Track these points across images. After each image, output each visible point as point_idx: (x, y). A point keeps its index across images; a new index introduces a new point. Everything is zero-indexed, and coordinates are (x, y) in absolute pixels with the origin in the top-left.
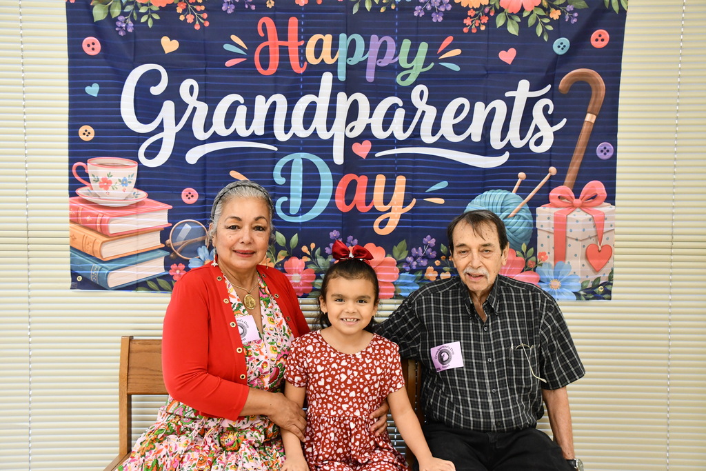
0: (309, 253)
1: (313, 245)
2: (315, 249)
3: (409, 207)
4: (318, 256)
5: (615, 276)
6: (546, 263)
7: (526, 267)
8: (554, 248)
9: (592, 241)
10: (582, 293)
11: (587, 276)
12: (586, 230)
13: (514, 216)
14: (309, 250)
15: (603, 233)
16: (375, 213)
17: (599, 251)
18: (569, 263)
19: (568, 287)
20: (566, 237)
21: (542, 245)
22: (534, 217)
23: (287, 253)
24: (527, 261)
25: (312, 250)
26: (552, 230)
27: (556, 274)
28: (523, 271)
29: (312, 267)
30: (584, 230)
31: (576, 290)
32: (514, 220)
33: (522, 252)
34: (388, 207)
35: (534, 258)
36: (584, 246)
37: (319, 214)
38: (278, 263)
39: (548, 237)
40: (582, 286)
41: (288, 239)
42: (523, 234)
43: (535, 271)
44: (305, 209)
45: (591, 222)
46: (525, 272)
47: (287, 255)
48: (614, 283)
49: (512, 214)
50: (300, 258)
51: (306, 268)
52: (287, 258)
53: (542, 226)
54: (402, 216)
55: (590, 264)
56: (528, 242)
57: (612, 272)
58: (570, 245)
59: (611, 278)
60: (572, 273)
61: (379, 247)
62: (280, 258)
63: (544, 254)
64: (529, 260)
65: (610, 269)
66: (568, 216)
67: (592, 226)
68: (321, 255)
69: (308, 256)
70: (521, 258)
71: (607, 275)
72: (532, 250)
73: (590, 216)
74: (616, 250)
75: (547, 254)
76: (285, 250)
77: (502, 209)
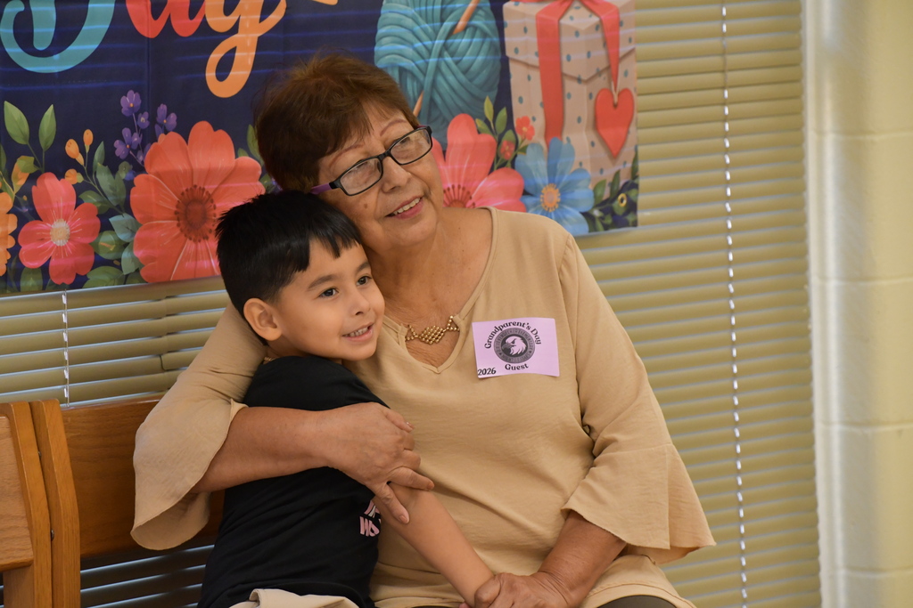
0: (80, 159)
1: (88, 136)
2: (94, 147)
3: (276, 16)
4: (99, 164)
5: (642, 166)
6: (533, 145)
7: (498, 158)
8: (544, 105)
9: (601, 82)
10: (597, 213)
11: (602, 171)
12: (593, 54)
13: (465, 29)
14: (82, 150)
15: (619, 60)
16: (208, 38)
17: (615, 106)
18: (568, 139)
19: (574, 205)
20: (562, 75)
21: (521, 100)
22: (501, 27)
23: (35, 163)
24: (499, 142)
25: (87, 150)
26: (535, 60)
27: (552, 171)
28: (492, 170)
29: (90, 199)
30: (589, 54)
31: (587, 206)
32: (465, 41)
33: (487, 121)
34: (233, 18)
35: (509, 134)
36: (590, 96)
37: (95, 46)
38: (19, 194)
39: (529, 78)
40: (595, 197)
41: (34, 123)
42: (485, 73)
43: (513, 166)
44: (66, 33)
45: (599, 35)
46: (497, 173)
47: (33, 169)
48: (642, 182)
49: (461, 24)
50: (60, 175)
51: (79, 202)
52: (33, 178)
53: (516, 51)
54: (263, 43)
55: (603, 141)
56: (494, 93)
57: (635, 160)
58: (569, 96)
59: (634, 173)
60: (576, 166)
61: (221, 132)
62: (18, 179)
63: (525, 121)
64: (504, 140)
65: (633, 148)
66: (562, 21)
67: (601, 43)
68: (104, 164)
69: (79, 168)
70: (488, 138)
71: (629, 165)
72: (503, 113)
73: (595, 19)
74: (639, 101)
75: (532, 123)
76: (29, 154)
77: (442, 10)
